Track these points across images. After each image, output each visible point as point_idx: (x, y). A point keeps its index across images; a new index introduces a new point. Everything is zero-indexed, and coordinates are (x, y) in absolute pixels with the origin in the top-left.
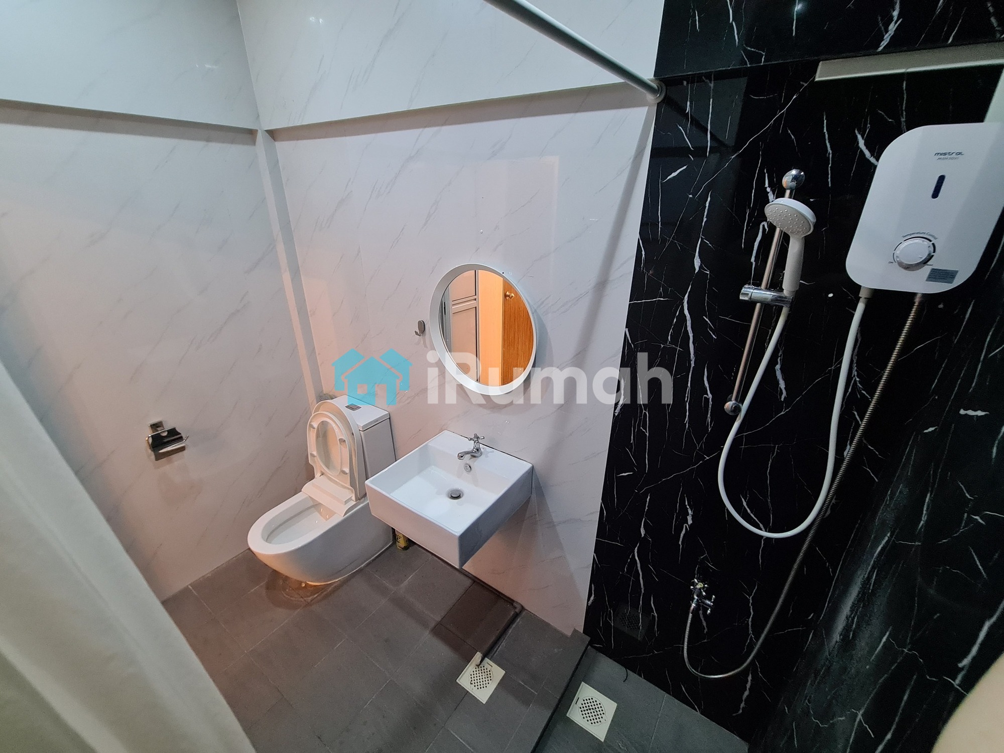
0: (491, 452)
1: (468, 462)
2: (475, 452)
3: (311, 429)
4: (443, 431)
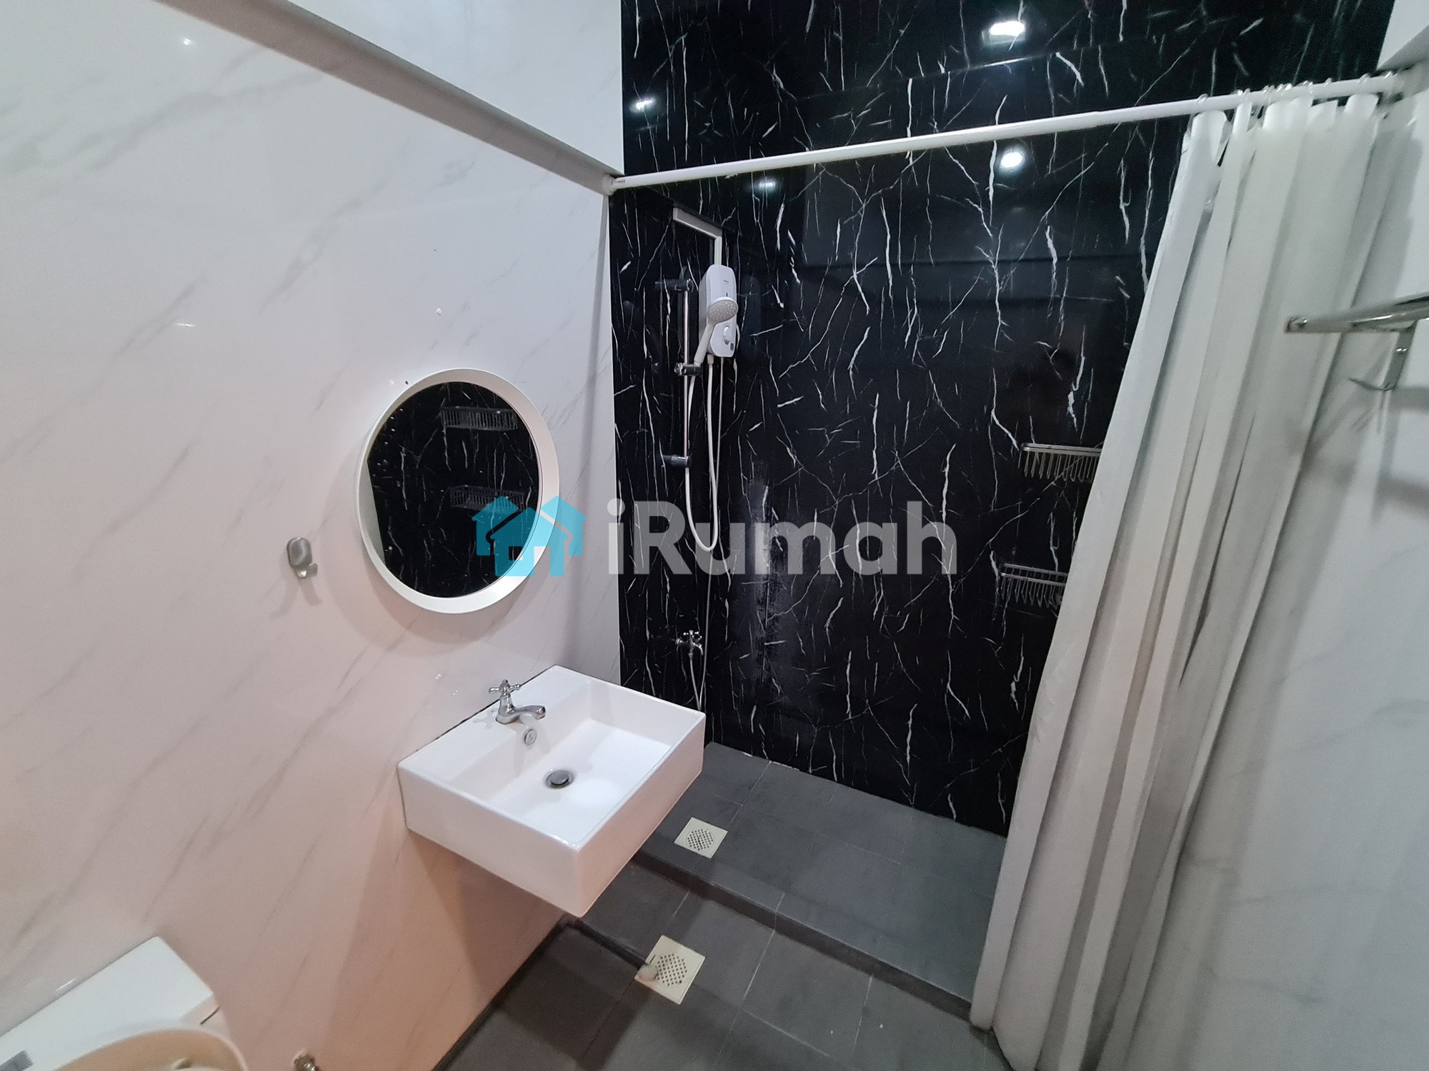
4: (394, 772)
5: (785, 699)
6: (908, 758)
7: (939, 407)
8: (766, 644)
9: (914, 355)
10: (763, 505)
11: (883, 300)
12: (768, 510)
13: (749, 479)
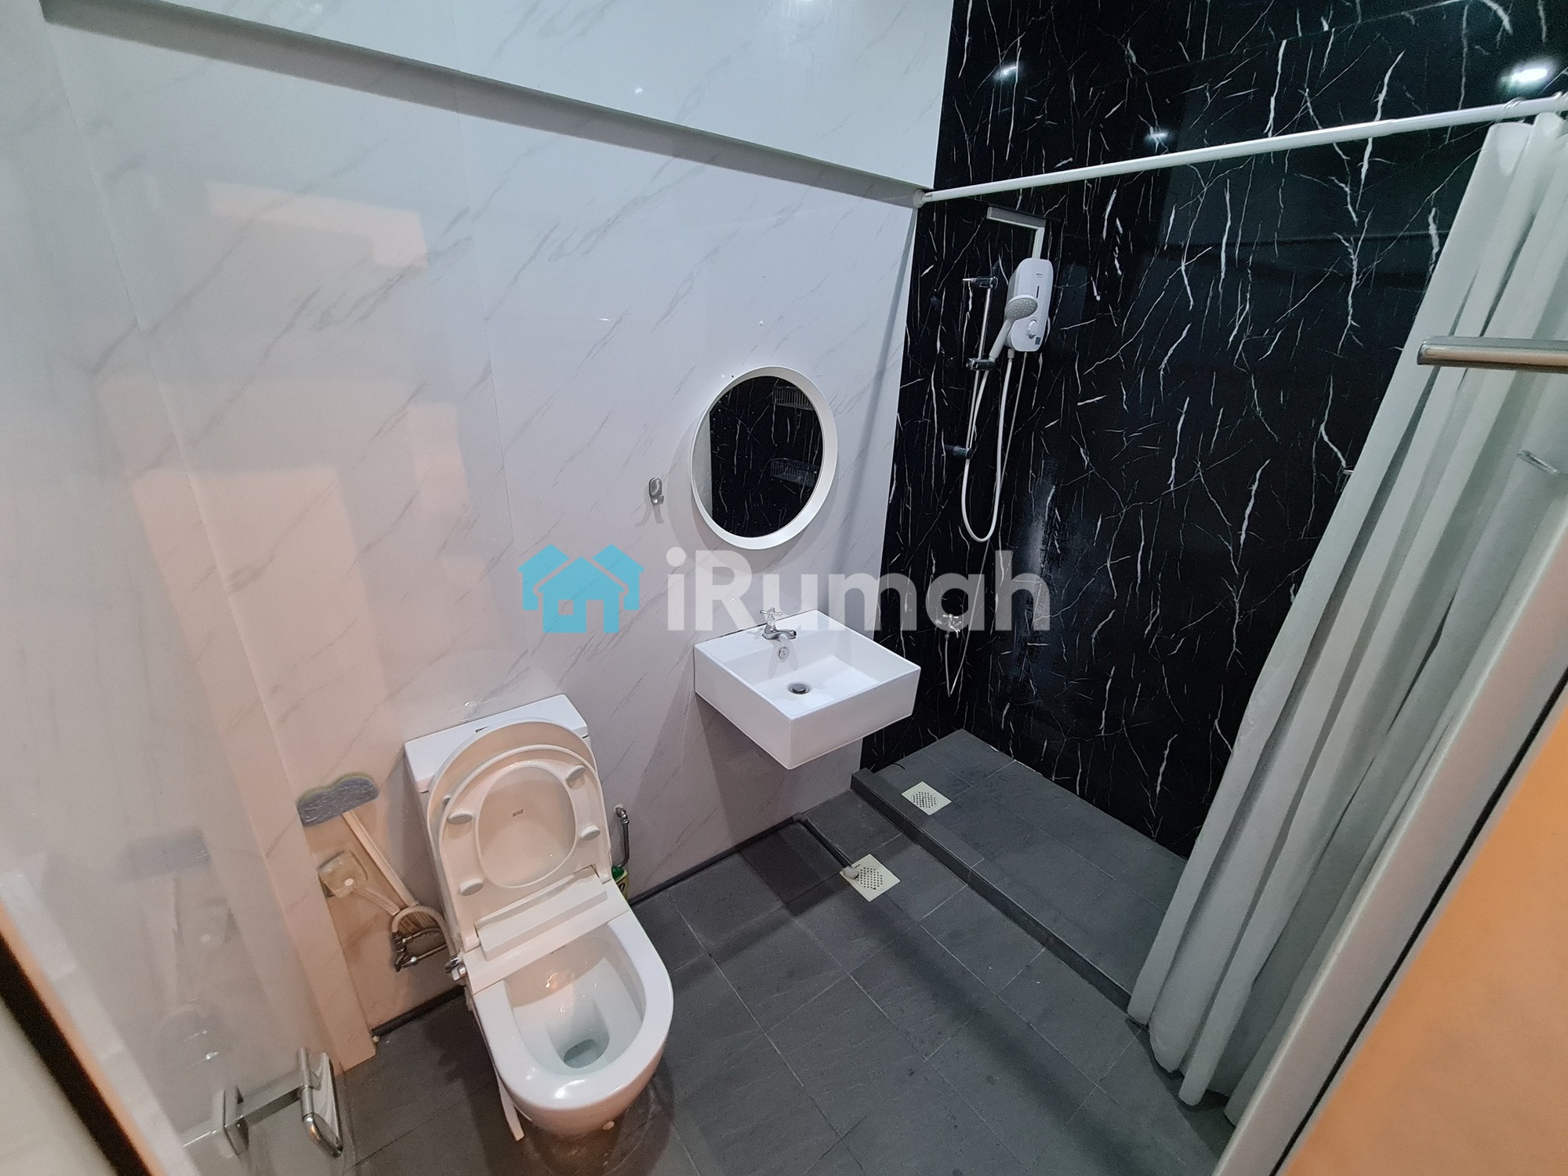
4: (692, 649)
5: (1039, 702)
6: (1158, 789)
7: (1257, 417)
8: (1029, 644)
9: (1237, 357)
10: (1047, 504)
11: (1211, 294)
12: (1051, 510)
13: (1037, 477)
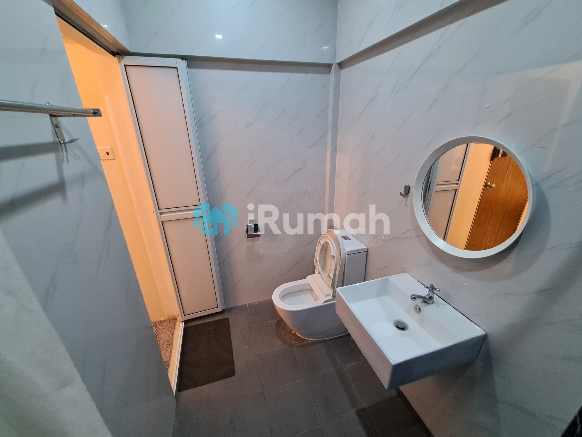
0: (443, 304)
1: (419, 305)
2: (428, 299)
3: (320, 244)
